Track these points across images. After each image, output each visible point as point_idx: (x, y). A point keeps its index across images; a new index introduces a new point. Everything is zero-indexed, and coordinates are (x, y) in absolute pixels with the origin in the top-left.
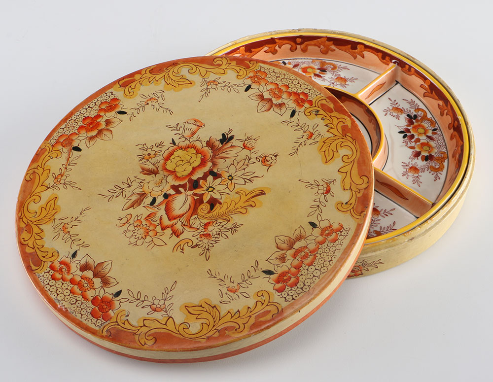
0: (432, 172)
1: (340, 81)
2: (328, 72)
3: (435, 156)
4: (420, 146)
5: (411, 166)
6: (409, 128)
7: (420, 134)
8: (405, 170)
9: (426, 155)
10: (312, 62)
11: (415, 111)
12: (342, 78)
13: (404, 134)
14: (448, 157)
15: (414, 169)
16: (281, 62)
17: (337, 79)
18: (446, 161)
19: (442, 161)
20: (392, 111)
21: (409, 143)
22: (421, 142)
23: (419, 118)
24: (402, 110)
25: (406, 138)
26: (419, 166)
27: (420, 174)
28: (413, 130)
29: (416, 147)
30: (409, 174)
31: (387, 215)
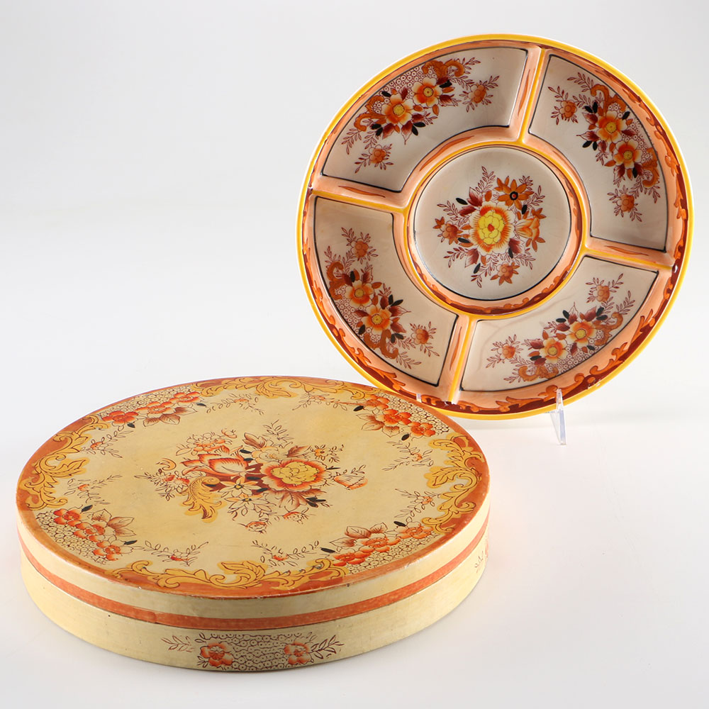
0: (517, 372)
1: (626, 202)
2: (634, 180)
3: (545, 365)
4: (552, 343)
5: (514, 346)
6: (579, 320)
7: (574, 335)
8: (504, 342)
9: (540, 355)
10: (647, 149)
11: (615, 313)
12: (632, 201)
13: (564, 318)
14: (549, 379)
15: (511, 352)
16: (627, 110)
17: (628, 196)
18: (544, 379)
19: (540, 375)
20: (599, 288)
21: (551, 329)
22: (560, 341)
23: (603, 323)
24: (607, 299)
25: (558, 323)
26: (518, 355)
27: (506, 361)
28: (576, 326)
29: (549, 339)
30: (500, 350)
31: (425, 352)
